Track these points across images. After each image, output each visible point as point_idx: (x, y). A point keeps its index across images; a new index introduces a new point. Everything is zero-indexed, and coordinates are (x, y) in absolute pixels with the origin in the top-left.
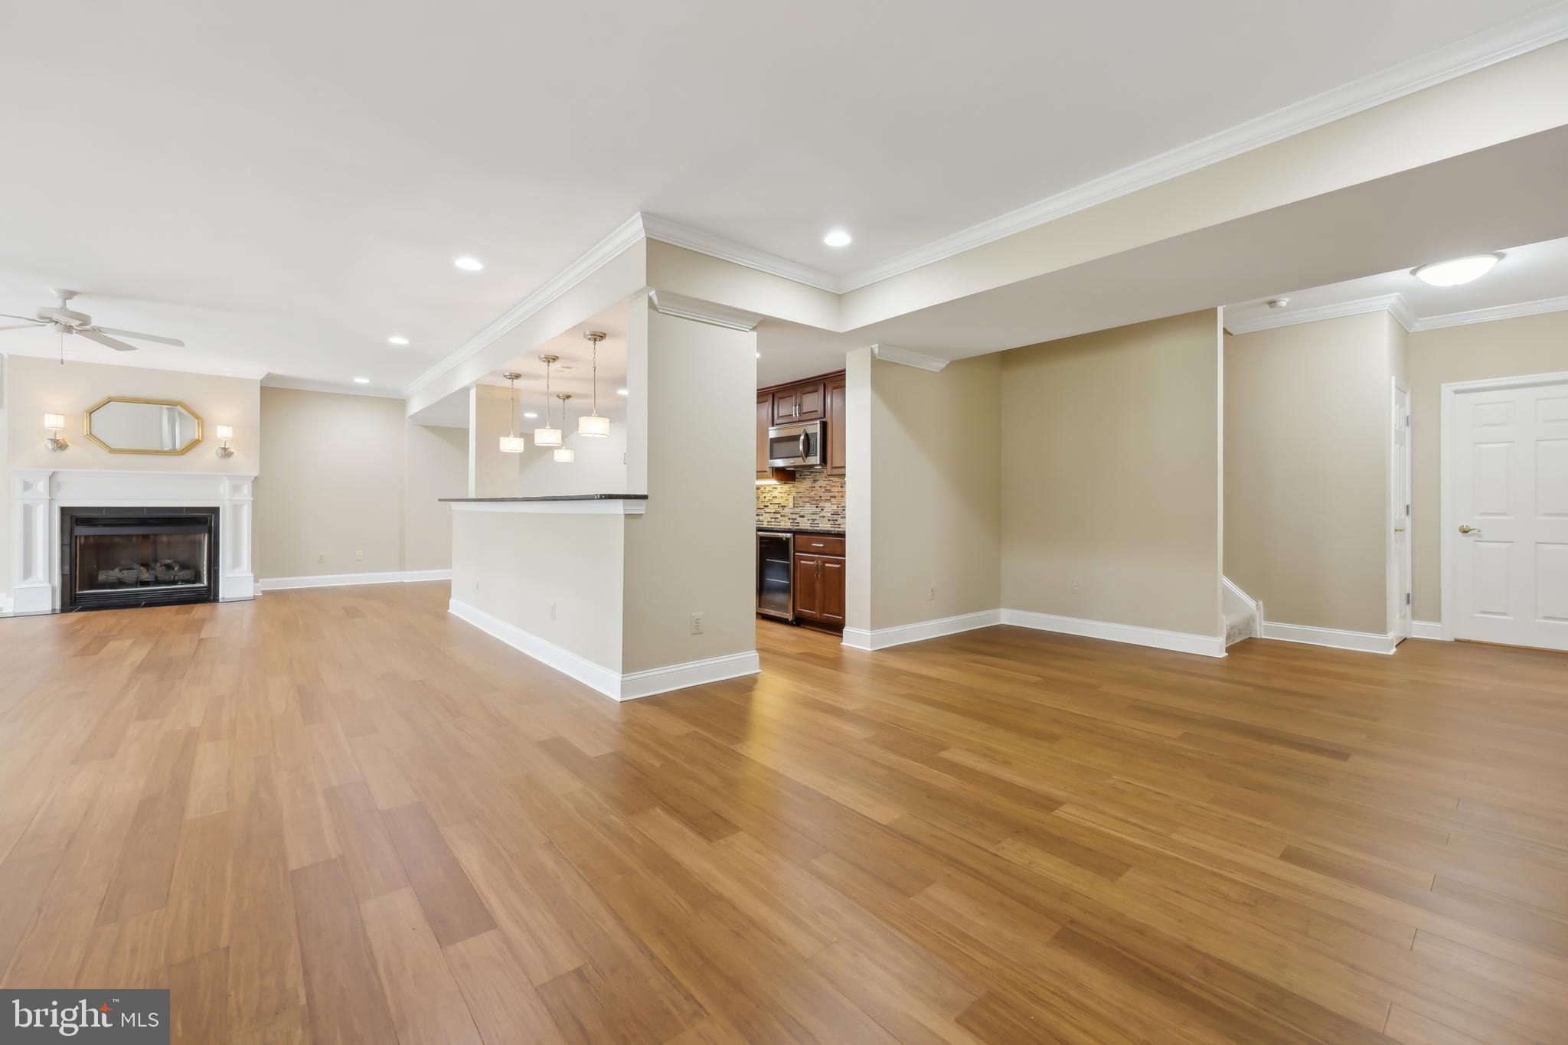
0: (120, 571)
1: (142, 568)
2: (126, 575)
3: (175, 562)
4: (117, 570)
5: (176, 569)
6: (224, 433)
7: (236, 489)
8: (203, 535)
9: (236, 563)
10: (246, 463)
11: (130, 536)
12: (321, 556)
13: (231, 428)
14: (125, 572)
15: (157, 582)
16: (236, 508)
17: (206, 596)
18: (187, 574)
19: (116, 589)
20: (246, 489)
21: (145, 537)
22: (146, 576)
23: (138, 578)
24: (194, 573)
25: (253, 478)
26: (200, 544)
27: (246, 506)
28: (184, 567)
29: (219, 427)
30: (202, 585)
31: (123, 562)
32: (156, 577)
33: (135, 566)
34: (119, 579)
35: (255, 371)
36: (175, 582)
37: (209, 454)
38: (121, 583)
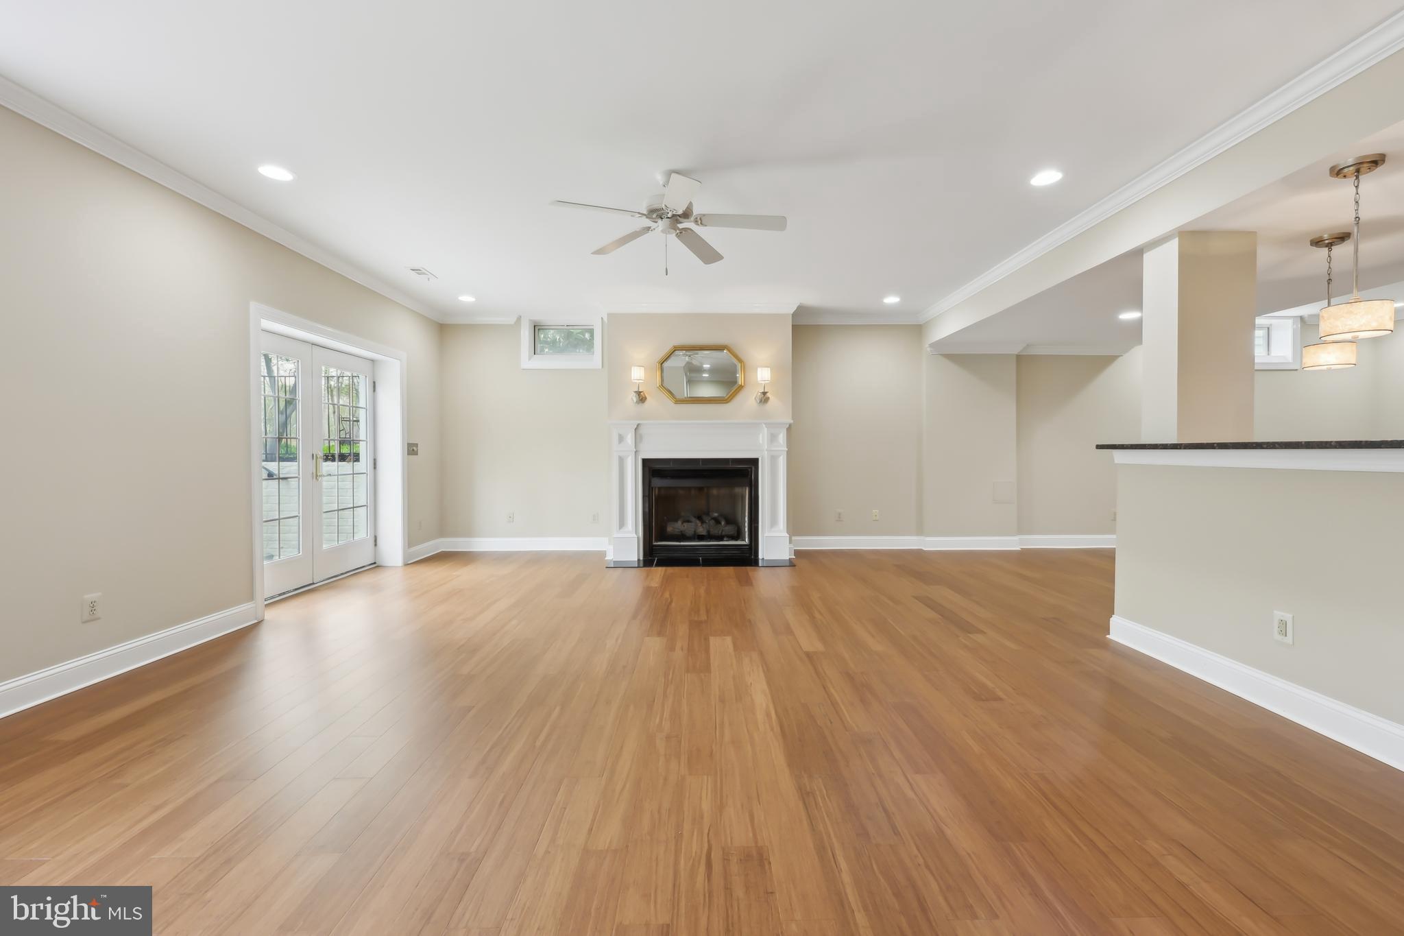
0: (682, 523)
1: (698, 522)
2: (688, 528)
3: (721, 515)
4: (680, 522)
5: (723, 523)
6: (763, 375)
7: (773, 438)
8: (744, 488)
9: (774, 522)
10: (779, 408)
11: (689, 489)
12: (840, 514)
13: (769, 369)
14: (685, 524)
15: (710, 537)
16: (774, 459)
17: (748, 555)
18: (730, 529)
19: (680, 542)
20: (782, 438)
21: (700, 489)
22: (702, 530)
23: (695, 532)
24: (736, 529)
25: (788, 426)
26: (743, 497)
27: (781, 457)
28: (728, 522)
29: (759, 370)
30: (745, 543)
31: (683, 514)
32: (708, 532)
33: (693, 519)
34: (681, 531)
35: (786, 303)
36: (721, 538)
37: (748, 400)
38: (682, 537)
